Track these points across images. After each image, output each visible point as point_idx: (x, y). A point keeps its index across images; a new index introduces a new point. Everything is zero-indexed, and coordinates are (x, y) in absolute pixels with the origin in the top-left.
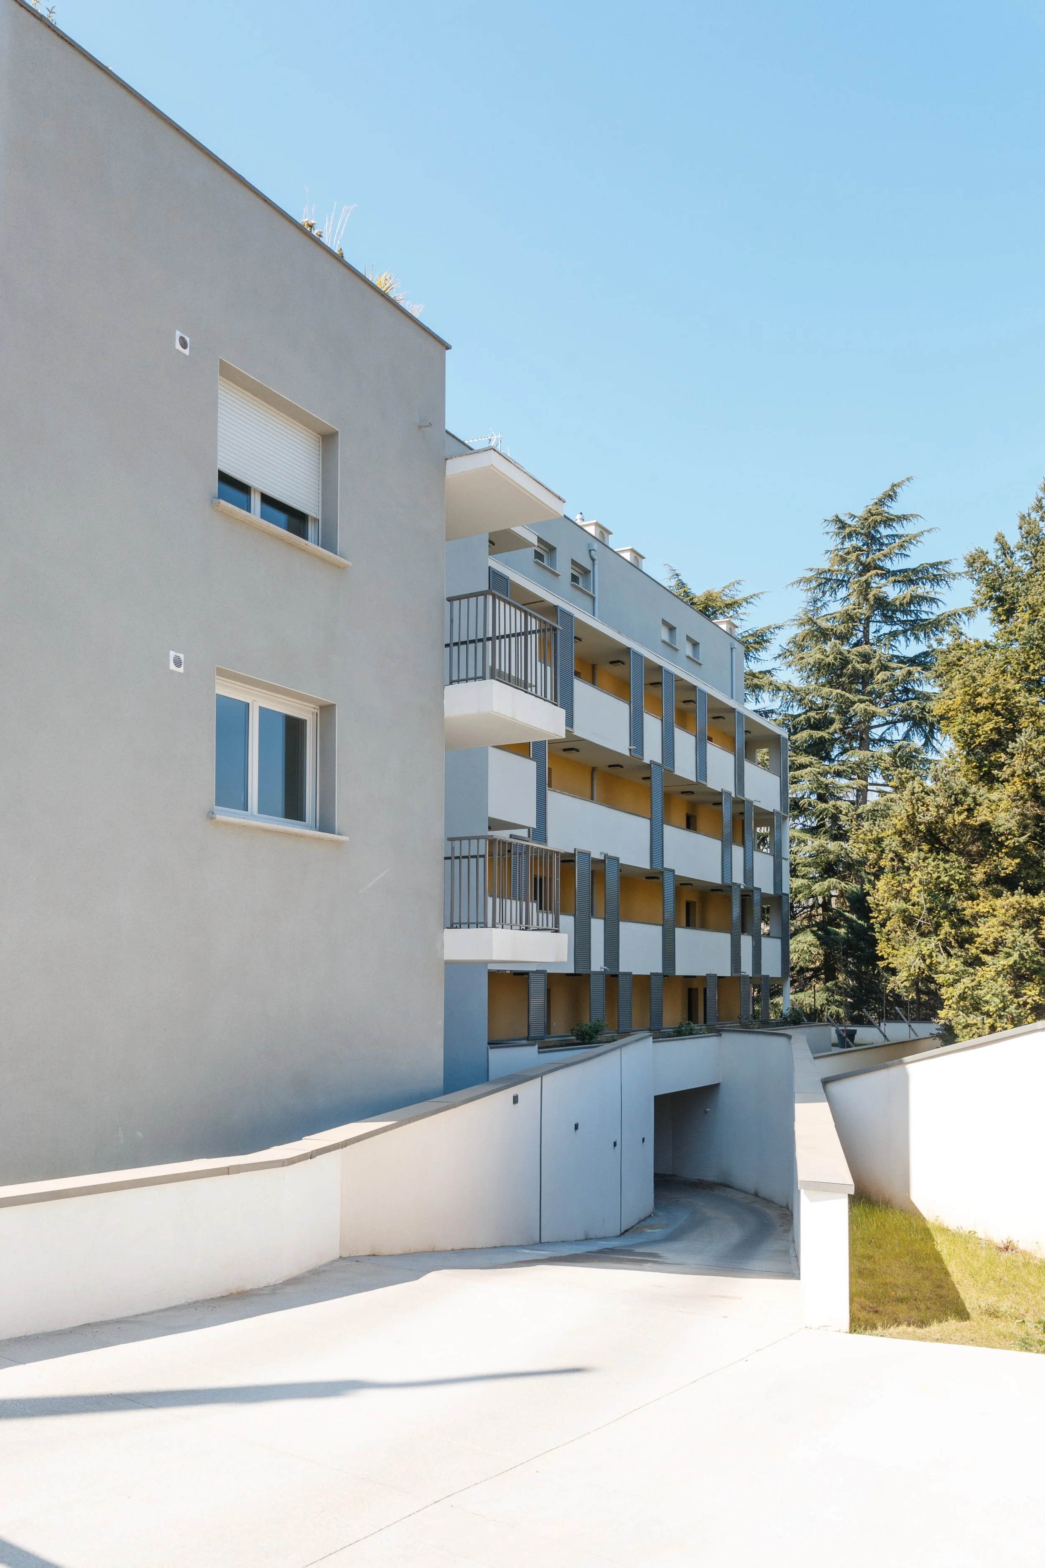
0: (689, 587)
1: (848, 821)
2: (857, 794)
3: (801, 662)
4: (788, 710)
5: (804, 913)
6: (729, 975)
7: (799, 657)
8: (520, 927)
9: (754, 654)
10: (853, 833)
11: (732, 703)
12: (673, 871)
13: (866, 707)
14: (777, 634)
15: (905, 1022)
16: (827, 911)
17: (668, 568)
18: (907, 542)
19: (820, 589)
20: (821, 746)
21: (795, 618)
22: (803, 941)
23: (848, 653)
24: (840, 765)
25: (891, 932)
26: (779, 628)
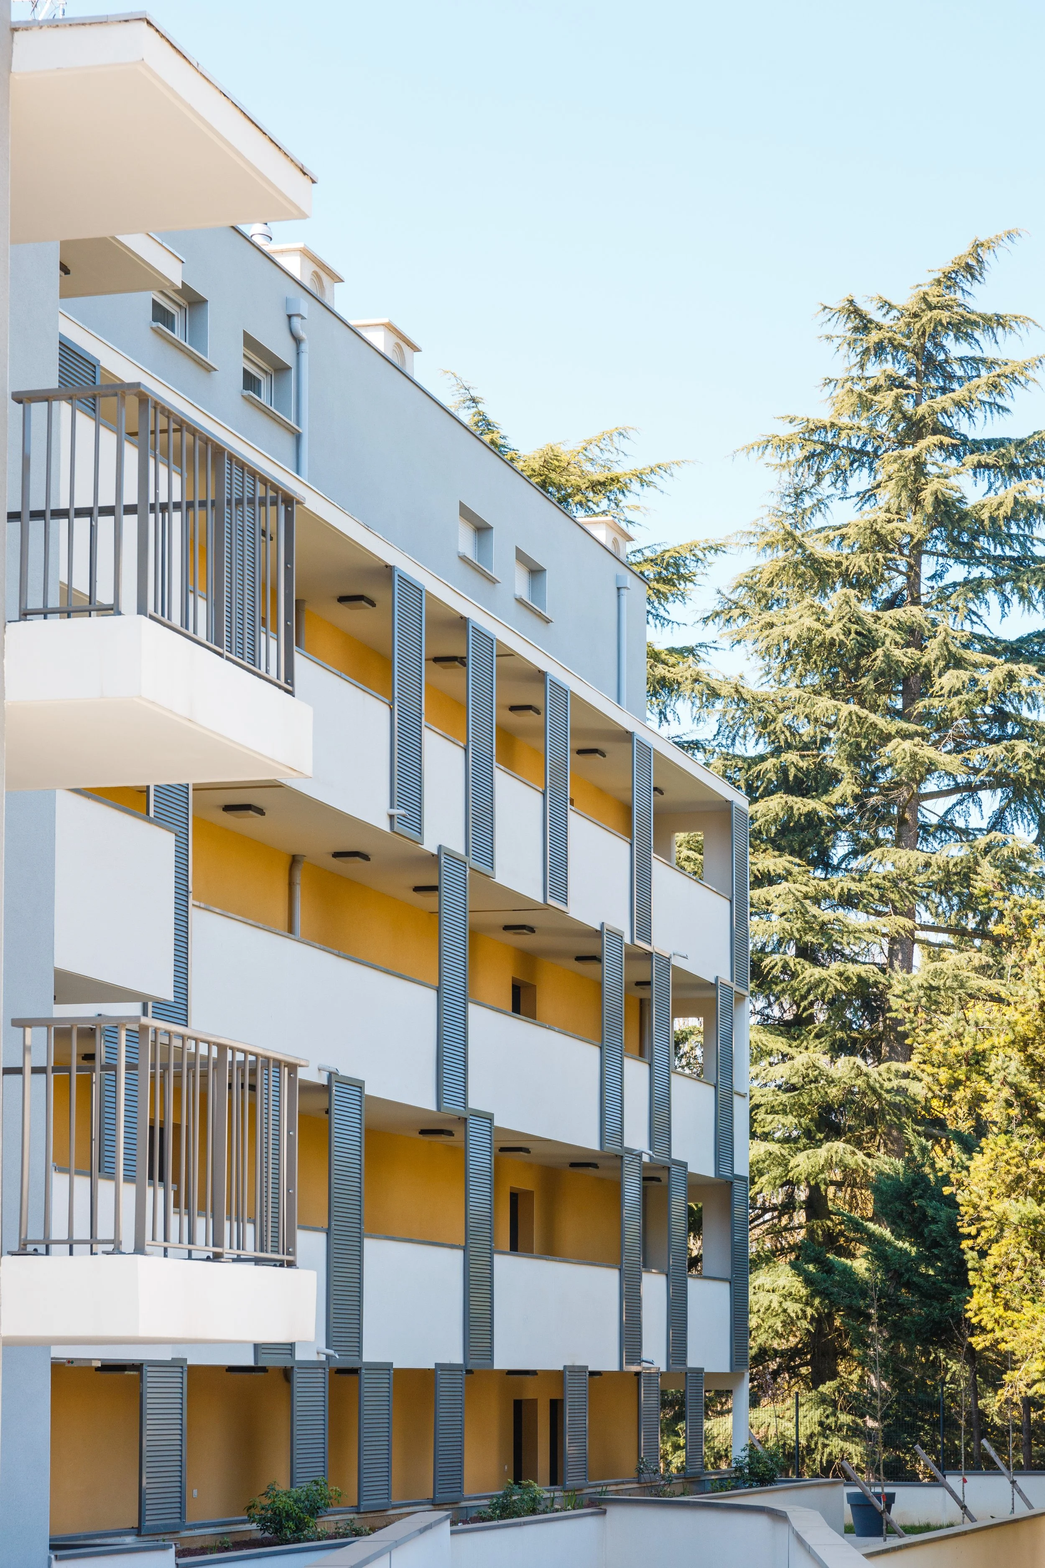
0: (503, 433)
1: (908, 1010)
2: (891, 950)
3: (766, 633)
4: (733, 744)
5: (764, 1222)
6: (615, 1367)
7: (762, 623)
8: (190, 1252)
9: (653, 607)
10: (920, 1040)
11: (625, 720)
12: (490, 1117)
13: (916, 749)
14: (710, 564)
15: (1002, 1474)
16: (821, 1219)
17: (454, 381)
18: (1007, 377)
19: (810, 468)
20: (809, 834)
21: (752, 529)
22: (767, 1287)
23: (875, 622)
24: (854, 879)
25: (1001, 1269)
26: (716, 549)
